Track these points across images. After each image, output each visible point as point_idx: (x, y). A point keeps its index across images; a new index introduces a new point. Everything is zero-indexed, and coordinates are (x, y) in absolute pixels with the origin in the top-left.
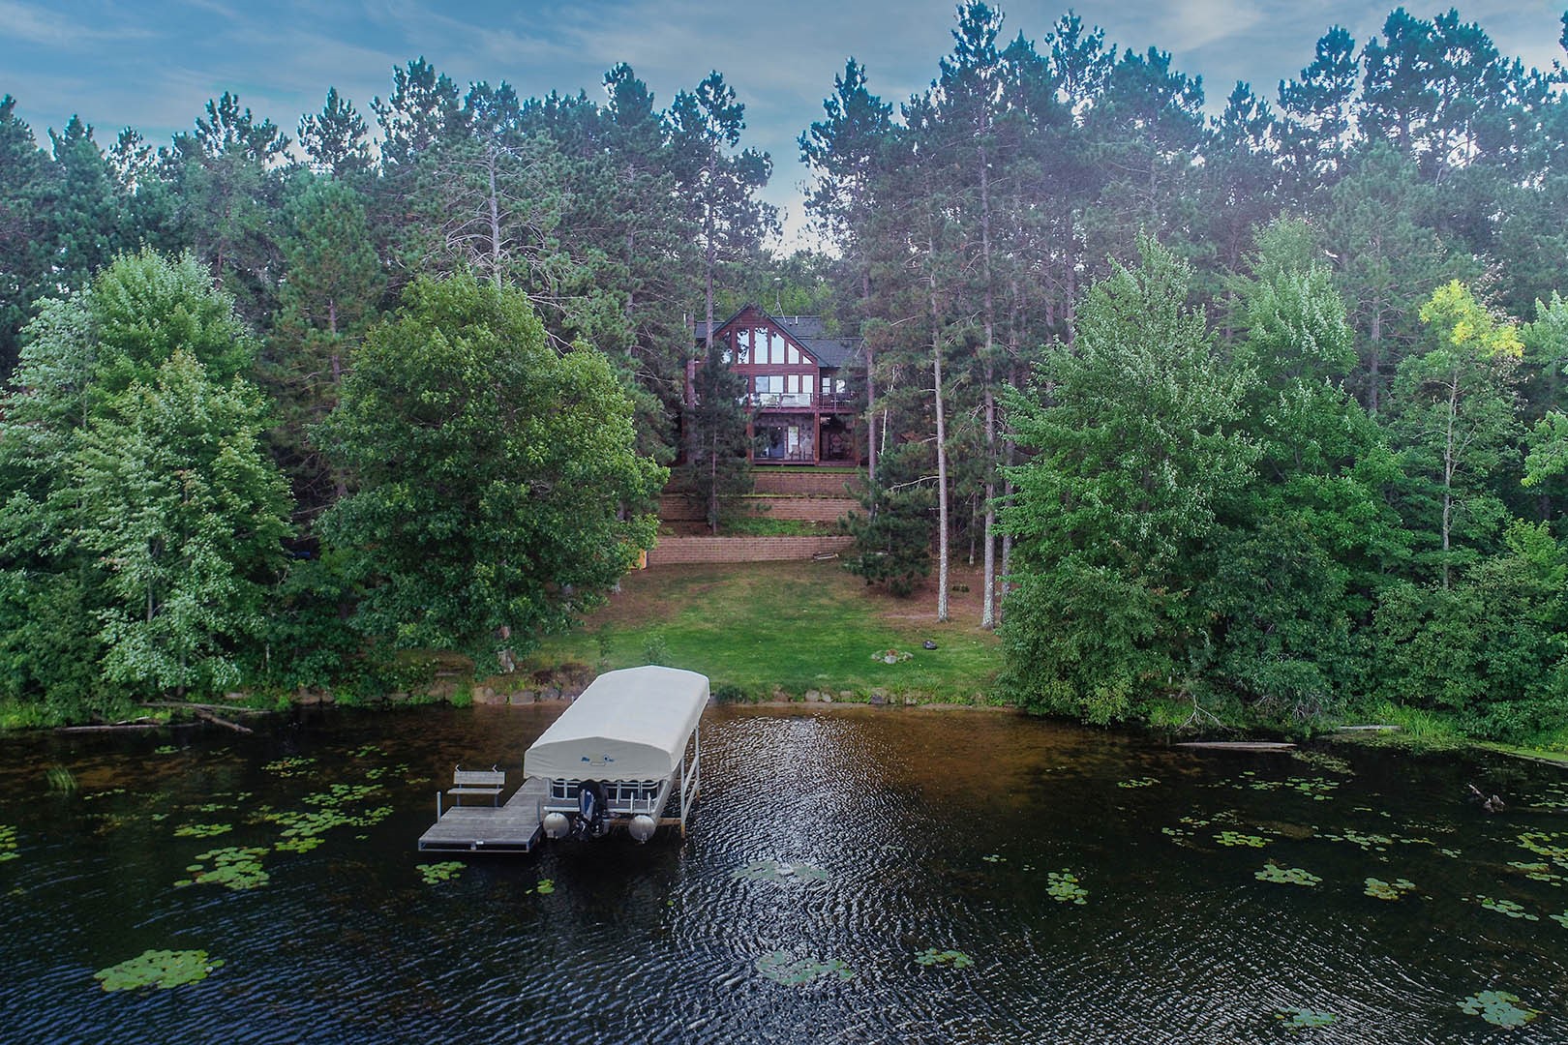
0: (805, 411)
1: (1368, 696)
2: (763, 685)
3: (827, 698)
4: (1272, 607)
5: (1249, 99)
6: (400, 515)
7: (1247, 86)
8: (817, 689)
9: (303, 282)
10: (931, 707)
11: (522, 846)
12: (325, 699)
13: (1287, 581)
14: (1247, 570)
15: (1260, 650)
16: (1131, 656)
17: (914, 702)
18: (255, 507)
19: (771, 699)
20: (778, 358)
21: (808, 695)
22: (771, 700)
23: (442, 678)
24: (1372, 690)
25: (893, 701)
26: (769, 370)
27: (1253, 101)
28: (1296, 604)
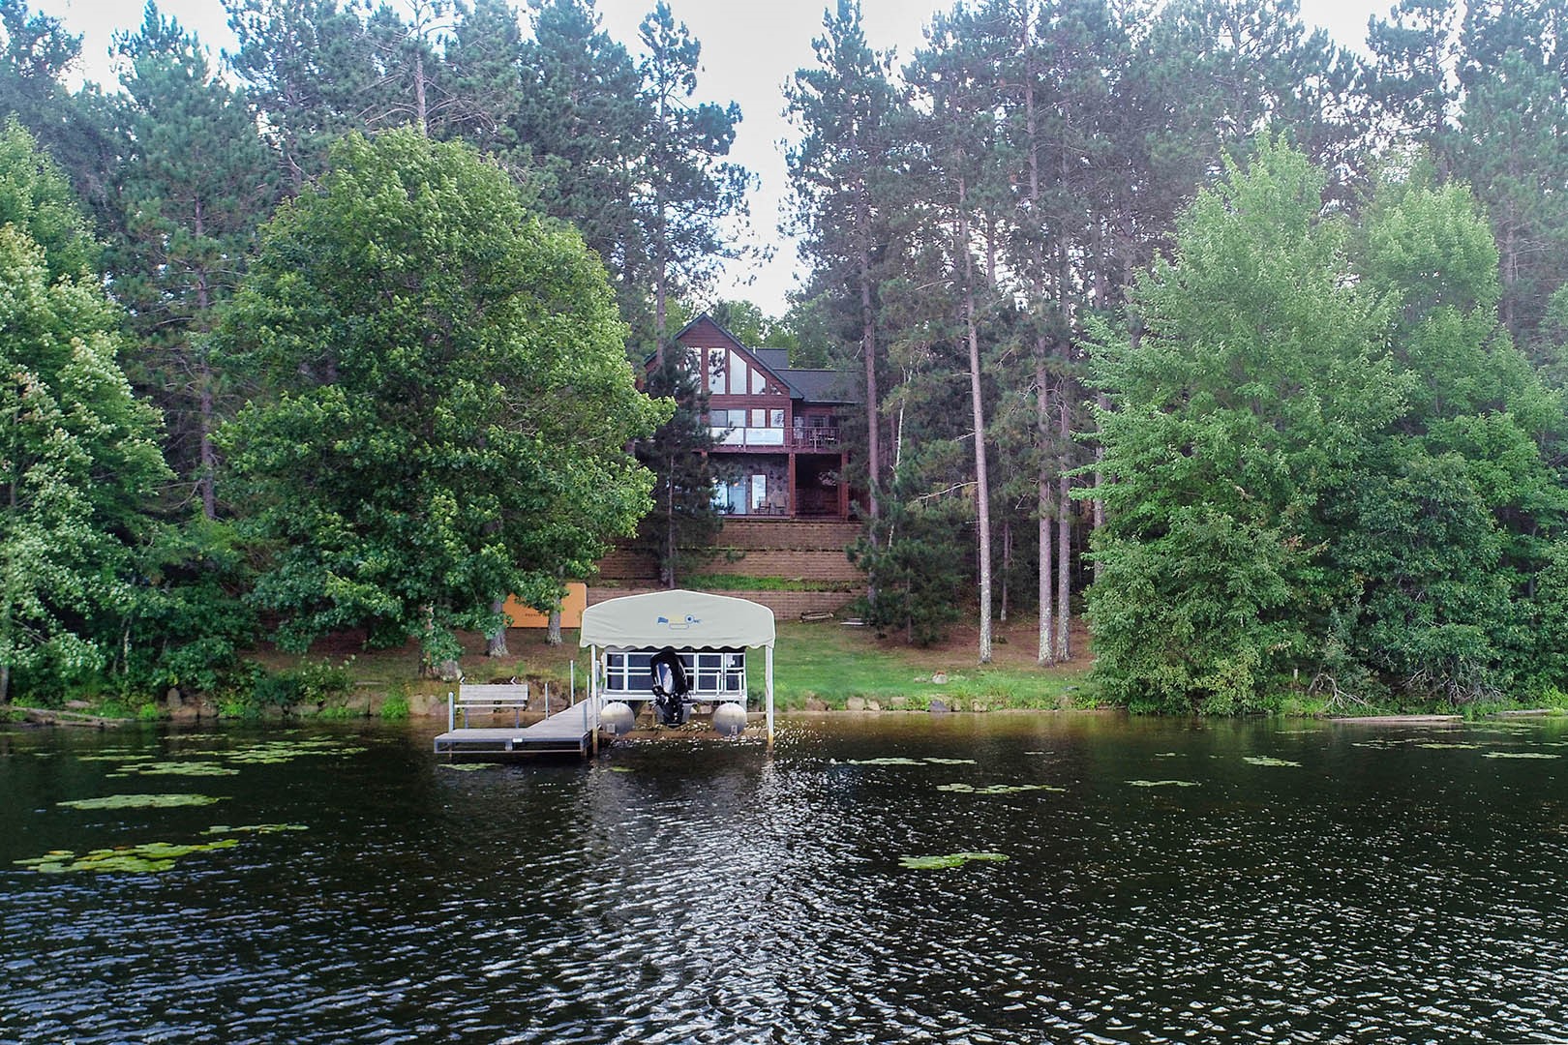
0: (777, 451)
1: (1532, 678)
2: (792, 692)
3: (875, 706)
4: (1424, 564)
5: (1328, 48)
6: (336, 426)
7: (1326, 32)
8: (861, 696)
9: (167, 171)
10: (1006, 712)
11: (575, 744)
12: (203, 712)
13: (1441, 531)
14: (1396, 515)
15: (1408, 619)
16: (1256, 631)
17: (985, 708)
18: (121, 434)
19: (804, 706)
20: (738, 387)
21: (850, 702)
22: (803, 708)
23: (364, 687)
24: (1536, 672)
25: (957, 708)
26: (730, 401)
27: (1333, 48)
28: (1450, 562)
